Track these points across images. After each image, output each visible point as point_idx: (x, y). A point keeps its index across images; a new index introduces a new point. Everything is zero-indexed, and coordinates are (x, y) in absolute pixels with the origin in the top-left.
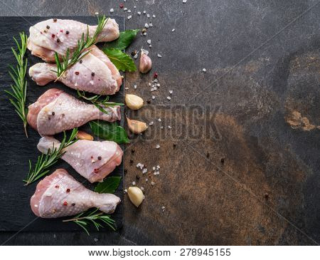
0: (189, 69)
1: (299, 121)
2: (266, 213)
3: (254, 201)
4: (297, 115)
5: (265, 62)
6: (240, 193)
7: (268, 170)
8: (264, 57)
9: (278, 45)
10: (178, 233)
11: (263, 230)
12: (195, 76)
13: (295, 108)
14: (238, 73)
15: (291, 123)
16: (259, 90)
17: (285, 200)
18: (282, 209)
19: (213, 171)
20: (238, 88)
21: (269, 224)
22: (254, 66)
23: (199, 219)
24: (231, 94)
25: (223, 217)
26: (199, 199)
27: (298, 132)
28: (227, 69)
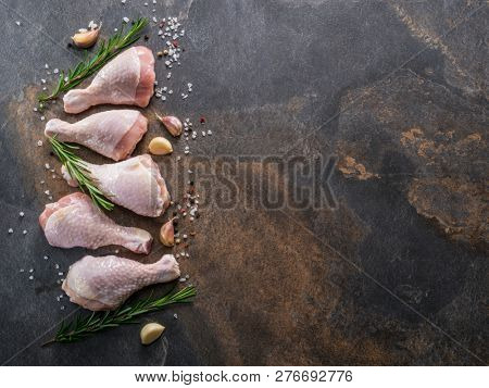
0: (220, 108)
1: (353, 168)
2: (316, 281)
3: (302, 266)
4: (351, 161)
5: (311, 98)
6: (284, 256)
7: (317, 228)
8: (310, 92)
9: (326, 78)
10: (208, 309)
11: (312, 301)
12: (227, 116)
13: (349, 153)
14: (279, 112)
15: (344, 170)
16: (305, 132)
17: (338, 264)
18: (335, 275)
19: (251, 232)
20: (280, 130)
21: (319, 294)
22: (297, 104)
23: (234, 290)
24: (271, 137)
25: (264, 287)
26: (233, 265)
27: (352, 181)
28: (266, 107)
